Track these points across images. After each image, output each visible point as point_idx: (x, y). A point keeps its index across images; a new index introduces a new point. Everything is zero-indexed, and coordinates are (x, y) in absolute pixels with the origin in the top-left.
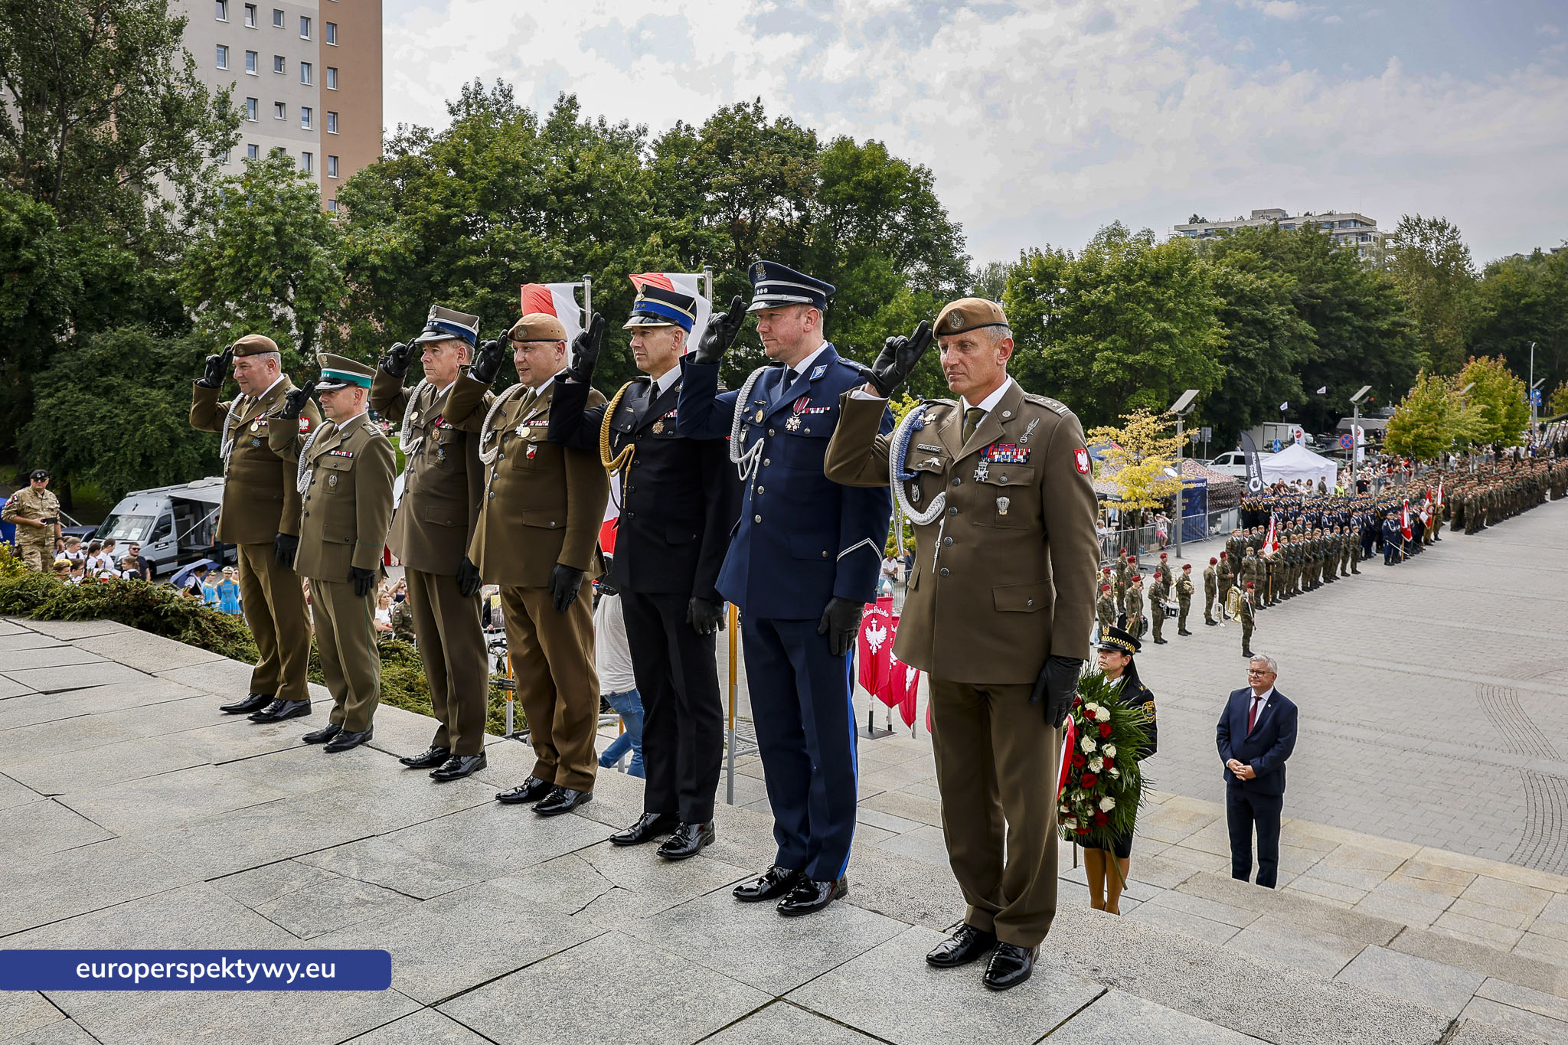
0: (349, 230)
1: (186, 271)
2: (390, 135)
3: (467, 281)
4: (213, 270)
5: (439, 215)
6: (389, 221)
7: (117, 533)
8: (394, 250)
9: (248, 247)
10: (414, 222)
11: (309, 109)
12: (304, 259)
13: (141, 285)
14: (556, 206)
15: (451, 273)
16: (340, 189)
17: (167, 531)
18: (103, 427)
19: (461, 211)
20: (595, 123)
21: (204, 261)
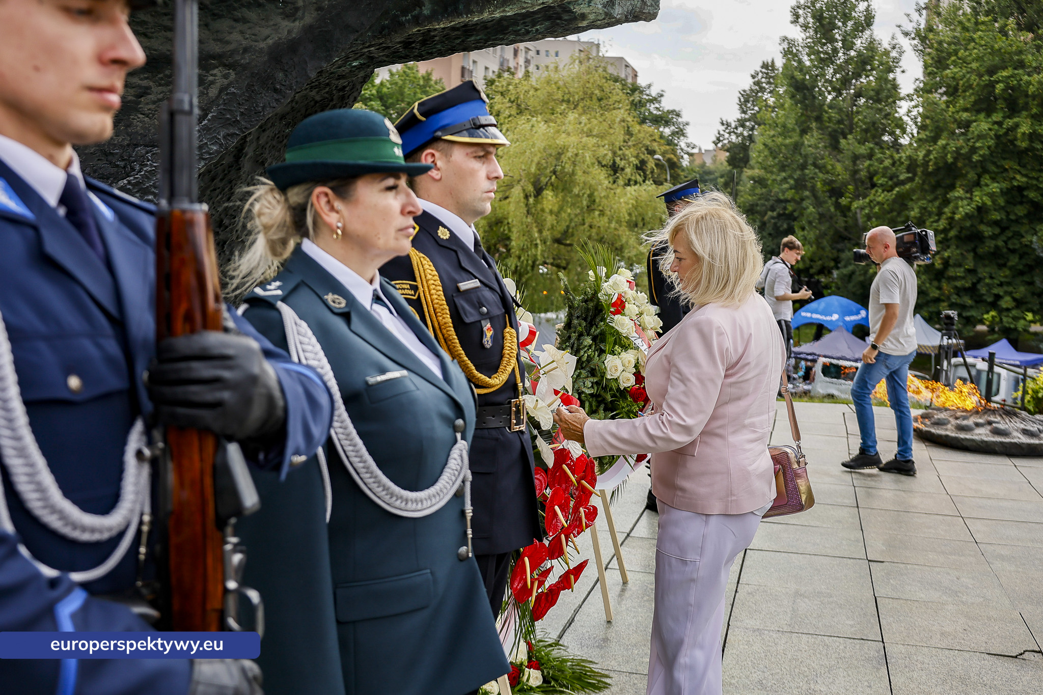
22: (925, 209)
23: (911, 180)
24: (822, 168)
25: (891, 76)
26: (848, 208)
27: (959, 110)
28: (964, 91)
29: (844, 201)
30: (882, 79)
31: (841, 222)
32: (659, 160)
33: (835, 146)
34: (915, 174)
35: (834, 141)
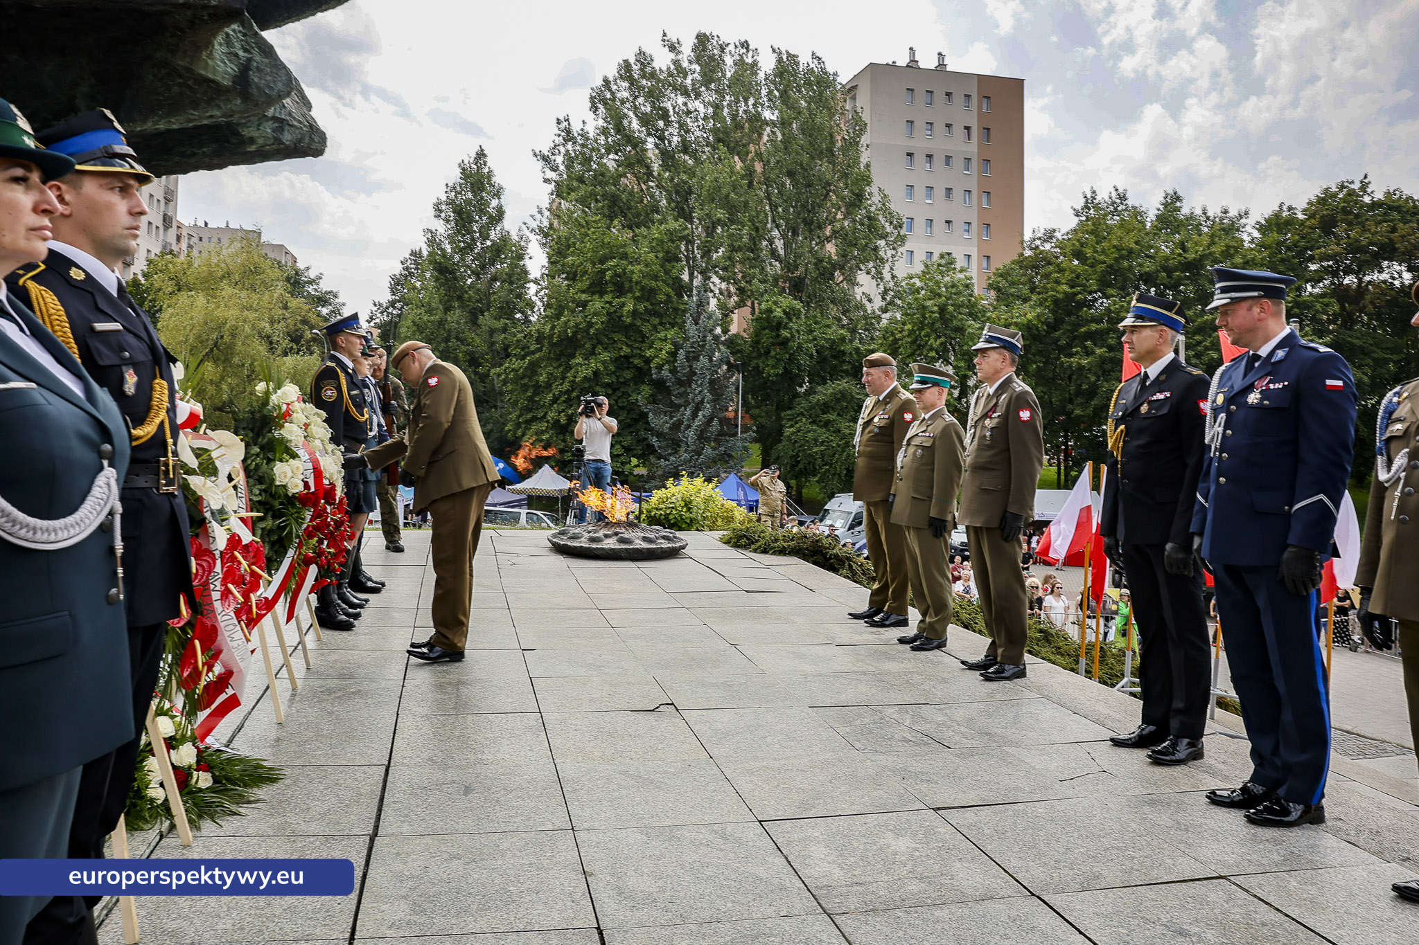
0: (995, 308)
1: (880, 341)
2: (1028, 236)
3: (1088, 343)
4: (896, 341)
5: (1065, 293)
6: (1025, 300)
7: (828, 522)
8: (1030, 321)
9: (921, 322)
10: (1046, 300)
11: (969, 223)
12: (960, 330)
13: (851, 353)
14: (1166, 281)
15: (1075, 338)
16: (989, 278)
17: (860, 523)
18: (822, 448)
19: (1084, 290)
20: (1198, 212)
21: (893, 334)
22: (552, 374)
23: (540, 350)
25: (521, 263)
26: (487, 375)
27: (576, 292)
28: (582, 276)
30: (513, 266)
32: (317, 334)
33: (474, 322)
34: (543, 346)
35: (474, 317)
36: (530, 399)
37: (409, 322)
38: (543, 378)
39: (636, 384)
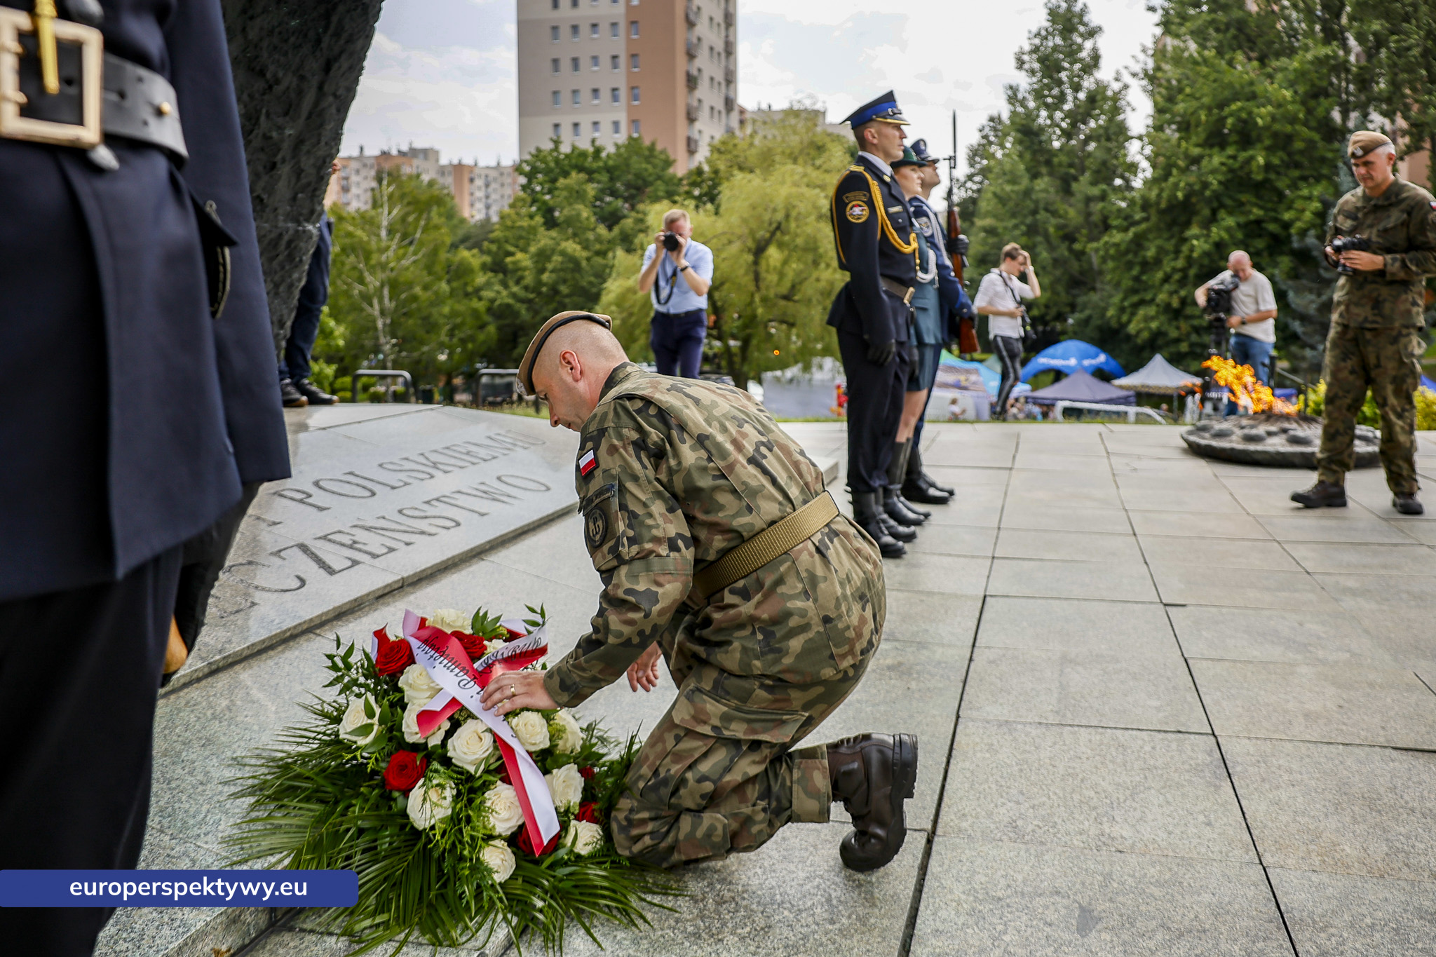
22: (1162, 248)
23: (1146, 219)
24: (1054, 213)
25: (1120, 118)
26: (1083, 253)
27: (1191, 146)
28: (1196, 127)
29: (1077, 246)
30: (1111, 122)
31: (1075, 266)
33: (1066, 190)
34: (1149, 214)
35: (1066, 186)
36: (1137, 279)
37: (989, 195)
38: (1151, 253)
39: (1271, 255)
